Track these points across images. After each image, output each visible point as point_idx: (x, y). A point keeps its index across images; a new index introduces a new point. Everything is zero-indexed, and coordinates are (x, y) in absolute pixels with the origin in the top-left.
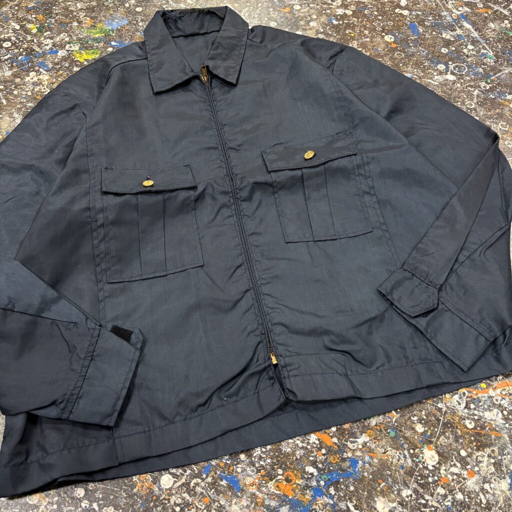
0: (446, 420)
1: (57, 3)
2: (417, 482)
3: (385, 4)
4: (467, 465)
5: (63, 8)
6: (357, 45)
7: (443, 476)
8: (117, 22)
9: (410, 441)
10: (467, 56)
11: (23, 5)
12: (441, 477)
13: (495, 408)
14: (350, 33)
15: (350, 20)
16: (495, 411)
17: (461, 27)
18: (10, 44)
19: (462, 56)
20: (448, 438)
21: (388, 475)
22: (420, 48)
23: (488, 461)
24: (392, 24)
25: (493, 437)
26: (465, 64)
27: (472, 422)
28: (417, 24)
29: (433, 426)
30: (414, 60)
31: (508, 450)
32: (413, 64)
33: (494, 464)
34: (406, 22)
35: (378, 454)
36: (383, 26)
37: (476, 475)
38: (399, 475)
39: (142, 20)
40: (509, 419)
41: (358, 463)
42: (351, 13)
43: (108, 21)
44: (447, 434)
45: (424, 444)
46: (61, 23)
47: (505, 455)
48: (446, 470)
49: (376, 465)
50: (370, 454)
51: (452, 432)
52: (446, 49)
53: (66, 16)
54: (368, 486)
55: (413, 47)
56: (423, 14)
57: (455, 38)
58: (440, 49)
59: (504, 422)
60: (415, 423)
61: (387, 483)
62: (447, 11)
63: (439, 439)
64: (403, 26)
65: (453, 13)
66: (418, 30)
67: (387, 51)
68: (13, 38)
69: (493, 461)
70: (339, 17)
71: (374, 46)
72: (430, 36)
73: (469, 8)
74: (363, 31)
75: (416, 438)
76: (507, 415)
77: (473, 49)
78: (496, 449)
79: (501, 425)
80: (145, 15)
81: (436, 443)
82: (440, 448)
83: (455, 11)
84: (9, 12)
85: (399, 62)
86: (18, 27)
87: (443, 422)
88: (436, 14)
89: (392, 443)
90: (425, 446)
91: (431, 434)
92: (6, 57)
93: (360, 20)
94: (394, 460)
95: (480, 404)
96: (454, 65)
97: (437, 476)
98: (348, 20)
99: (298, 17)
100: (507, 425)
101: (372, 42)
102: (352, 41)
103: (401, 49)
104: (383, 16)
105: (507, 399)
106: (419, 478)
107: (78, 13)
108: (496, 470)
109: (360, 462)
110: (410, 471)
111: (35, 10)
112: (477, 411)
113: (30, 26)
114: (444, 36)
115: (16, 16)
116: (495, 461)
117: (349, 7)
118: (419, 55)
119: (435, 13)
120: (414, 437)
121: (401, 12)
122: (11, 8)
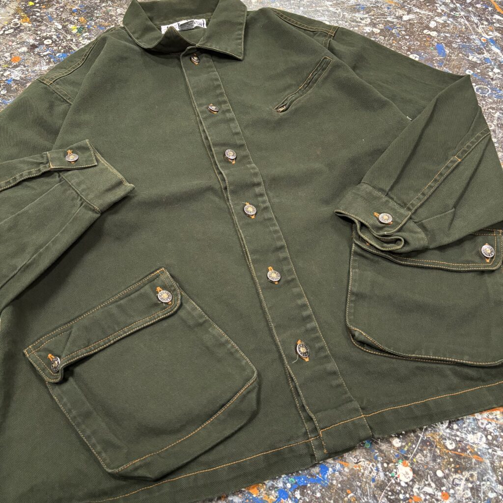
0: (426, 438)
1: (99, 8)
2: (387, 497)
3: (414, 25)
4: (442, 487)
5: (104, 12)
7: (415, 494)
9: (384, 454)
10: (492, 79)
11: (68, 7)
12: (413, 495)
13: (479, 431)
15: (377, 38)
16: (479, 434)
17: (489, 51)
18: (50, 41)
19: (487, 78)
20: (425, 456)
21: (358, 486)
23: (465, 485)
25: (474, 460)
26: (489, 86)
27: (453, 443)
28: (444, 45)
29: (410, 442)
31: (489, 476)
33: (472, 489)
35: (350, 463)
36: (409, 45)
37: (450, 498)
38: (369, 488)
40: (493, 444)
41: (329, 470)
42: (379, 31)
44: (425, 452)
45: (399, 459)
46: (100, 26)
47: (485, 481)
48: (419, 489)
49: (346, 474)
50: (341, 462)
51: (430, 450)
52: (470, 71)
53: (106, 20)
54: (335, 495)
56: (452, 36)
57: (482, 61)
58: (465, 71)
59: (487, 447)
60: (392, 437)
61: (355, 494)
62: (477, 35)
63: (416, 456)
65: (482, 37)
66: (445, 51)
68: (54, 37)
69: (470, 485)
73: (499, 33)
75: (392, 452)
76: (491, 440)
77: (498, 73)
78: (475, 474)
79: (484, 449)
81: (412, 460)
82: (416, 465)
83: (484, 35)
84: (54, 13)
86: (60, 27)
87: (422, 439)
88: (464, 37)
89: (366, 454)
90: (400, 462)
91: (408, 450)
92: (45, 53)
93: (387, 38)
94: (366, 472)
95: (464, 425)
96: (477, 86)
97: (409, 494)
98: (374, 37)
100: (490, 451)
104: (410, 36)
105: (494, 424)
106: (390, 493)
107: (117, 18)
108: (473, 495)
109: (330, 469)
110: (381, 485)
111: (78, 12)
112: (460, 432)
113: (71, 27)
114: (470, 58)
115: (59, 16)
116: (473, 486)
117: (377, 26)
119: (464, 35)
120: (390, 451)
121: (429, 33)
122: (56, 9)
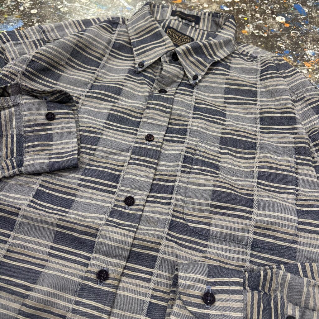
6: (253, 27)
8: (12, 25)
14: (242, 17)
22: (311, 25)
24: (279, 6)
30: (310, 37)
32: (311, 41)
34: (291, 3)
39: (38, 22)
43: (3, 25)
55: (305, 25)
64: (289, 8)
67: (282, 31)
70: (228, 4)
71: (269, 27)
72: (316, 15)
74: (255, 15)
80: (40, 16)
85: (297, 40)
99: (191, 7)
101: (266, 24)
102: (247, 25)
103: (295, 27)
118: (313, 32)
